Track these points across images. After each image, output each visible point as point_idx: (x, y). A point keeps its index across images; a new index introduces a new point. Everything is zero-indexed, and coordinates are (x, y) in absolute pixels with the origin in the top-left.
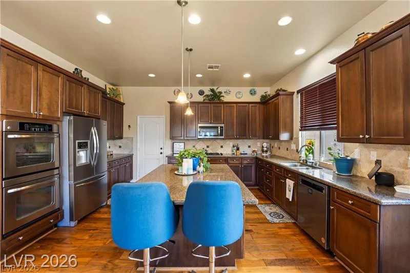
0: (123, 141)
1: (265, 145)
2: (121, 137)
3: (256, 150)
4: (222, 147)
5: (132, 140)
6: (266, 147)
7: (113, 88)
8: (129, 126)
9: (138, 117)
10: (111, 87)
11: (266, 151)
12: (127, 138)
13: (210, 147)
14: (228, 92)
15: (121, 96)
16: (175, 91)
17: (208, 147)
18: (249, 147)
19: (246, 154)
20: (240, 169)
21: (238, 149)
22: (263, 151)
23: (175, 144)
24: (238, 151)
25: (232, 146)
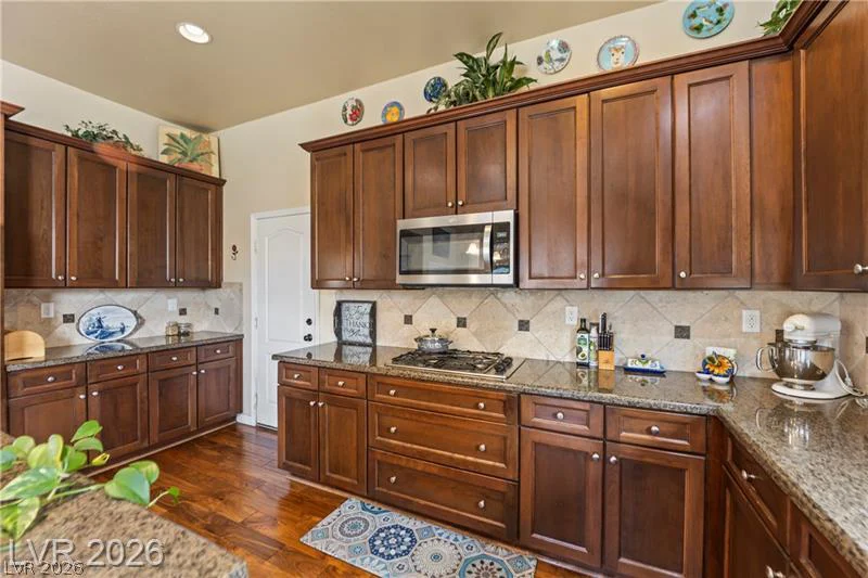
0: (223, 293)
1: (800, 328)
2: (216, 283)
3: (730, 353)
4: (524, 325)
5: (241, 290)
6: (812, 346)
7: (182, 136)
8: (234, 248)
9: (252, 219)
10: (177, 131)
11: (813, 375)
12: (231, 285)
13: (472, 325)
14: (556, 55)
15: (214, 159)
16: (345, 109)
17: (462, 323)
18: (682, 332)
19: (660, 374)
20: (594, 471)
21: (606, 342)
22: (782, 370)
23: (345, 306)
24: (604, 354)
25: (575, 323)
